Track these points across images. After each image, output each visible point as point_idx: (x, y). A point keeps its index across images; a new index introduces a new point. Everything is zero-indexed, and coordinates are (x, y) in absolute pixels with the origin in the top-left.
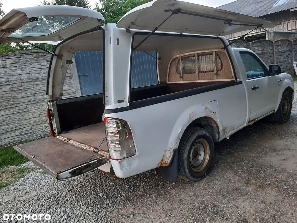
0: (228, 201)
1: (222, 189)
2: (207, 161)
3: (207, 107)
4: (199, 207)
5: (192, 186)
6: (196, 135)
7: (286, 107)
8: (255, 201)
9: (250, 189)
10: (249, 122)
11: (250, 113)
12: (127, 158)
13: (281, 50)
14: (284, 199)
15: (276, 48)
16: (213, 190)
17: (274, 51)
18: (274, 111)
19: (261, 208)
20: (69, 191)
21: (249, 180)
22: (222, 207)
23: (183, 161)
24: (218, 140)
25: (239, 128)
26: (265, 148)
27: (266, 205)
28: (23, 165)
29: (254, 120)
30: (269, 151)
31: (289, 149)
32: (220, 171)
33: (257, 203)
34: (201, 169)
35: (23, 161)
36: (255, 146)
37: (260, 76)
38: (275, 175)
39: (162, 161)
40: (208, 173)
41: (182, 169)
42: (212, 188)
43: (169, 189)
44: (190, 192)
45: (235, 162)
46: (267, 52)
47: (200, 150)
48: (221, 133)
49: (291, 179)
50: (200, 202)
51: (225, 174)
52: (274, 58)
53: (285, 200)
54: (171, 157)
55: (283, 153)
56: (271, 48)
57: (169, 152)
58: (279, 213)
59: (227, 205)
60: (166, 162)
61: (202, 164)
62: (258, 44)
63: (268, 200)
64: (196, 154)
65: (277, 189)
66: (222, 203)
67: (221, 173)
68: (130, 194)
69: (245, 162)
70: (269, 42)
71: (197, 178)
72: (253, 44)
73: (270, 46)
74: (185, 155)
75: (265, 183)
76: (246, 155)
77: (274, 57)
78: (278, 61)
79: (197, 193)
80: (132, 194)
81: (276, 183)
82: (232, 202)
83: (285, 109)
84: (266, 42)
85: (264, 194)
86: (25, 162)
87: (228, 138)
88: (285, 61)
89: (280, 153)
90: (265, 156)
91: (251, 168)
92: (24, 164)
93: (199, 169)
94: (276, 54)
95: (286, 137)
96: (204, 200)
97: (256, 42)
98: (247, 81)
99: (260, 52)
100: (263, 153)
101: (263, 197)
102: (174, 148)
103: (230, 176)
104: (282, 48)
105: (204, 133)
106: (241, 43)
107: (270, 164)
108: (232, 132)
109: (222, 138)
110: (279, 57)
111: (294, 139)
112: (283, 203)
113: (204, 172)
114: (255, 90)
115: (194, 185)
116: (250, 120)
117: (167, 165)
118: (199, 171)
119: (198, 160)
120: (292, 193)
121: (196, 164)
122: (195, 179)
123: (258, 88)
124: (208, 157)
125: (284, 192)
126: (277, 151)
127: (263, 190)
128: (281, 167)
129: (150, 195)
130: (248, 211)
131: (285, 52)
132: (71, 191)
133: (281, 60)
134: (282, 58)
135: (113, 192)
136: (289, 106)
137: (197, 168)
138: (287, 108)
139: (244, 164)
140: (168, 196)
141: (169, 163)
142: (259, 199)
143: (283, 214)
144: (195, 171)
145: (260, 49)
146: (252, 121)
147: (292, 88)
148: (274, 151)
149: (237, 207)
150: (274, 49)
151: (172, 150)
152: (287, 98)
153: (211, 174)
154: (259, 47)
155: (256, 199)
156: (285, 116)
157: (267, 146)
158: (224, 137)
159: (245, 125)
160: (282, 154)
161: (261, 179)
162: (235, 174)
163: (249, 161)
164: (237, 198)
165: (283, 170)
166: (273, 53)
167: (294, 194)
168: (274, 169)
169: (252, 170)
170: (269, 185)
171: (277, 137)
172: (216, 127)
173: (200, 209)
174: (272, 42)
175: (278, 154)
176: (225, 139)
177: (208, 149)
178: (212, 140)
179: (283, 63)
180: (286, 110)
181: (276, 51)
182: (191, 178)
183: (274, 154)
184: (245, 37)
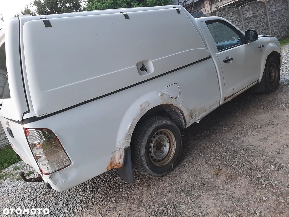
0: (191, 200)
1: (188, 184)
2: (173, 152)
3: (163, 94)
4: (158, 210)
5: (157, 182)
6: (154, 126)
7: (273, 74)
8: (222, 196)
9: (219, 181)
10: (225, 99)
11: (225, 89)
12: (60, 170)
13: (274, 10)
14: (256, 192)
15: (268, 9)
16: (178, 186)
17: (266, 12)
18: (258, 81)
19: (226, 207)
20: (31, 201)
21: (219, 169)
22: (183, 208)
23: (140, 158)
24: (186, 127)
25: (213, 108)
26: (245, 126)
27: (233, 203)
28: (3, 171)
29: (232, 96)
30: (250, 128)
31: (272, 125)
32: (191, 160)
33: (224, 199)
34: (168, 162)
35: (3, 167)
36: (235, 124)
37: (237, 44)
38: (250, 160)
39: (112, 163)
40: (177, 165)
41: (141, 167)
42: (178, 184)
43: (133, 188)
44: (153, 190)
45: (209, 147)
46: (259, 14)
47: (163, 141)
48: (187, 119)
49: (267, 164)
50: (160, 203)
51: (196, 163)
52: (267, 20)
53: (256, 194)
54: (123, 157)
55: (265, 130)
56: (263, 10)
57: (119, 152)
58: (245, 213)
59: (189, 205)
60: (117, 164)
61: (168, 156)
62: (248, 7)
63: (237, 194)
64: (159, 146)
65: (249, 178)
66: (184, 203)
67: (191, 162)
68: (90, 198)
69: (220, 146)
70: (260, 4)
71: (162, 173)
72: (242, 8)
73: (261, 7)
74: (143, 151)
75: (237, 172)
76: (224, 136)
77: (267, 18)
78: (272, 22)
79: (160, 191)
80: (93, 198)
81: (250, 171)
82: (195, 201)
83: (272, 76)
84: (257, 4)
85: (233, 188)
86: (6, 168)
87: (198, 122)
88: (280, 21)
89: (261, 130)
90: (245, 136)
91: (225, 154)
92: (5, 170)
93: (165, 162)
94: (269, 15)
95: (271, 110)
96: (165, 200)
97: (245, 6)
98: (217, 54)
99: (251, 15)
100: (243, 132)
101: (232, 192)
102: (124, 147)
103: (201, 165)
104: (276, 7)
105: (164, 122)
106: (229, 9)
107: (247, 146)
108: (204, 114)
109: (190, 124)
110: (274, 17)
111: (280, 111)
112: (254, 198)
113: (171, 164)
114: (229, 63)
115: (159, 181)
116: (227, 97)
117: (120, 166)
118: (165, 164)
119: (163, 152)
120: (266, 183)
121: (159, 157)
122: (160, 175)
123: (232, 59)
124: (174, 148)
125: (257, 182)
126: (258, 128)
127: (233, 181)
128: (259, 148)
129: (110, 198)
130: (211, 212)
131: (279, 11)
132: (33, 200)
133: (276, 21)
134: (276, 18)
135: (75, 197)
136: (277, 72)
137: (163, 162)
138: (275, 75)
139: (218, 148)
140: (130, 198)
141: (122, 164)
142: (227, 194)
143: (250, 213)
144: (159, 165)
145: (251, 13)
146: (229, 97)
147: (279, 52)
148: (255, 129)
149: (200, 207)
150: (267, 9)
151: (122, 150)
152: (274, 64)
153: (181, 165)
154: (249, 10)
155: (223, 194)
156: (273, 85)
157: (248, 123)
158: (193, 122)
159: (221, 103)
160: (263, 131)
161: (233, 166)
162: (206, 163)
163: (225, 144)
164: (202, 195)
165: (261, 153)
166: (266, 15)
167: (268, 184)
168: (250, 153)
169: (226, 155)
170: (241, 174)
171: (261, 110)
172: (180, 112)
173: (158, 213)
174: (264, 3)
175: (259, 131)
176: (195, 123)
177: (173, 138)
178: (177, 128)
179: (278, 24)
180: (274, 77)
181: (269, 11)
182: (154, 174)
183: (254, 132)
184: (235, 2)
